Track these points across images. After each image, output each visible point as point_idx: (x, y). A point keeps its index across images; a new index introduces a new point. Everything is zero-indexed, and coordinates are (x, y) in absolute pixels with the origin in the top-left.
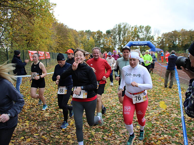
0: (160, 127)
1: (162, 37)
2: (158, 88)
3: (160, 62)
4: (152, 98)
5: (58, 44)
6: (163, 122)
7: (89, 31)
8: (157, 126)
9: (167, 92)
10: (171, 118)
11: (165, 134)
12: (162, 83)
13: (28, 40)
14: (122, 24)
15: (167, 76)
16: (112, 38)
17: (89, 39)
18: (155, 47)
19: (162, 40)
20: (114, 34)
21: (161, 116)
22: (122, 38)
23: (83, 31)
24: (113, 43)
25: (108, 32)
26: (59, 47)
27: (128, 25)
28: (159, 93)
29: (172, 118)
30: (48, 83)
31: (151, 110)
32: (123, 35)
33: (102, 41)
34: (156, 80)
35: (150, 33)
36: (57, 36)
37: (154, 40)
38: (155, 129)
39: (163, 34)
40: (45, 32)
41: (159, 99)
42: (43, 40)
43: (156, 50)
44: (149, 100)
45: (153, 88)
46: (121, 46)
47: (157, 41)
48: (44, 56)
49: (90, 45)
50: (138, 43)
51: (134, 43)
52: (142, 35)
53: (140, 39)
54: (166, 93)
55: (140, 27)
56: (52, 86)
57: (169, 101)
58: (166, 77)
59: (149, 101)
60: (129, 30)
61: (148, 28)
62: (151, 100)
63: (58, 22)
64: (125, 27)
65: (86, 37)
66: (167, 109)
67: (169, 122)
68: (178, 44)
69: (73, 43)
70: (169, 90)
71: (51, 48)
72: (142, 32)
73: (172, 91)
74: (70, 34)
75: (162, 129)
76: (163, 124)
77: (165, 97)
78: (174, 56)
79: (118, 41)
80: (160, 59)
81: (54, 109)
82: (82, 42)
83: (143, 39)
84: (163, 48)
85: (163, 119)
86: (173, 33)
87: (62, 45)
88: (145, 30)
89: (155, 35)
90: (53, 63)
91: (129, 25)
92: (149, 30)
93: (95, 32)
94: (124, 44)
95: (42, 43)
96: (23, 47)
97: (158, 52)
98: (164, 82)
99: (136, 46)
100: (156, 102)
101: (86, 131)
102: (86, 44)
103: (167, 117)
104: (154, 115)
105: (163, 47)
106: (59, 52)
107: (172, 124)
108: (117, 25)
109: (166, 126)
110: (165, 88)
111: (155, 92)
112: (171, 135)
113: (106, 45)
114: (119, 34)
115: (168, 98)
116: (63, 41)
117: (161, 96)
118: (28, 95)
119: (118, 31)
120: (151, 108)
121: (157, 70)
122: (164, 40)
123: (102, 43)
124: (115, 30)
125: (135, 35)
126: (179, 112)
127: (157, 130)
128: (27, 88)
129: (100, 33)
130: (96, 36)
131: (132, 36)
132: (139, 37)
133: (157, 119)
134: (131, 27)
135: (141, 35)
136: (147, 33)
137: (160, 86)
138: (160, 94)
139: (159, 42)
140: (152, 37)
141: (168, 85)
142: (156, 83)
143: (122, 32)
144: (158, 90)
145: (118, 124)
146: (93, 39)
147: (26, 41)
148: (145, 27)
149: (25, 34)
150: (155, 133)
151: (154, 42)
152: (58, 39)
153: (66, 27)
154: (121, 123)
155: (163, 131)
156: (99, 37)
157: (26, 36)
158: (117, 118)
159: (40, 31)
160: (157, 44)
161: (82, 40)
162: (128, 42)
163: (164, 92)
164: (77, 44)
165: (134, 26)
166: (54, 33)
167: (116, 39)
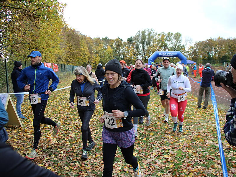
0: (193, 156)
1: (195, 46)
2: (189, 108)
5: (68, 54)
6: (196, 150)
7: (106, 38)
8: (188, 155)
9: (201, 114)
11: (198, 165)
12: (194, 103)
13: (32, 49)
14: (146, 31)
15: (201, 94)
16: (134, 47)
17: (106, 49)
18: (186, 59)
19: (195, 50)
20: (137, 42)
21: (193, 143)
22: (146, 48)
23: (99, 39)
24: (135, 53)
25: (130, 40)
26: (70, 58)
27: (153, 31)
28: (191, 115)
29: (207, 146)
30: (56, 102)
31: (182, 136)
32: (147, 44)
33: (121, 50)
35: (181, 42)
36: (67, 44)
37: (184, 50)
38: (187, 159)
39: (196, 43)
41: (191, 122)
42: (51, 49)
43: (187, 62)
46: (145, 57)
47: (189, 52)
49: (107, 55)
50: (166, 54)
51: (161, 54)
52: (171, 44)
53: (167, 49)
54: (200, 115)
55: (169, 34)
56: (61, 106)
57: (204, 125)
58: (199, 95)
60: (155, 38)
61: (177, 36)
63: (69, 27)
64: (149, 34)
65: (103, 45)
66: (201, 134)
67: (203, 151)
68: (213, 55)
69: (86, 53)
70: (203, 111)
71: (59, 58)
72: (170, 40)
73: (207, 112)
74: (83, 42)
75: (195, 158)
76: (196, 153)
77: (198, 120)
78: (210, 70)
79: (141, 51)
81: (63, 134)
82: (97, 52)
83: (172, 49)
84: (196, 60)
85: (196, 147)
86: (208, 42)
87: (73, 55)
88: (174, 38)
89: (186, 45)
90: (62, 77)
91: (155, 31)
92: (179, 38)
93: (113, 39)
94: (149, 55)
95: (48, 52)
96: (25, 57)
97: (190, 65)
98: (197, 101)
99: (163, 57)
100: (188, 126)
102: (102, 55)
103: (200, 144)
104: (185, 142)
105: (196, 58)
106: (69, 64)
107: (207, 152)
108: (139, 32)
109: (199, 156)
110: (199, 109)
112: (206, 166)
113: (126, 56)
114: (143, 43)
115: (203, 121)
116: (74, 51)
117: (194, 118)
118: (32, 116)
119: (141, 39)
122: (197, 50)
123: (123, 54)
124: (138, 38)
126: (215, 138)
127: (189, 160)
128: (30, 108)
129: (119, 41)
130: (115, 45)
131: (159, 45)
132: (167, 47)
134: (158, 34)
136: (177, 42)
137: (193, 106)
138: (193, 116)
139: (191, 52)
140: (183, 46)
141: (202, 105)
143: (146, 40)
144: (189, 110)
145: (141, 152)
146: (110, 48)
147: (29, 49)
148: (174, 34)
149: (28, 42)
150: (186, 164)
152: (68, 48)
153: (79, 34)
154: (145, 151)
155: (196, 162)
156: (118, 46)
157: (29, 44)
158: (140, 145)
159: (47, 38)
160: (189, 54)
161: (98, 50)
162: (154, 53)
163: (197, 113)
164: (91, 54)
165: (161, 33)
166: (64, 40)
167: (139, 48)
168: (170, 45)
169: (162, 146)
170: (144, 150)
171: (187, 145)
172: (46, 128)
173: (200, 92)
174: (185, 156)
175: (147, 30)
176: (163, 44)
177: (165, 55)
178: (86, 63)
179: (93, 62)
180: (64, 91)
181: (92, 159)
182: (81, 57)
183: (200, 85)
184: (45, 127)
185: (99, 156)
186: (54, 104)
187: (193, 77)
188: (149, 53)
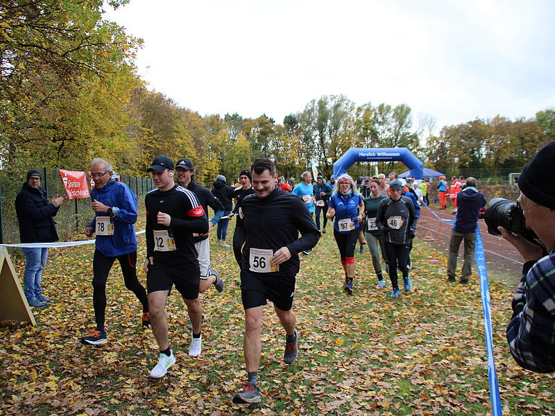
0: (435, 393)
1: (441, 136)
3: (435, 210)
5: (144, 153)
6: (444, 380)
7: (235, 116)
8: (426, 390)
9: (455, 295)
10: (466, 369)
12: (440, 269)
13: (60, 140)
14: (329, 100)
15: (455, 248)
16: (300, 138)
17: (234, 140)
18: (422, 167)
19: (443, 144)
20: (306, 127)
21: (437, 364)
22: (328, 140)
23: (218, 116)
24: (302, 151)
25: (290, 121)
27: (346, 102)
28: (431, 296)
29: (468, 370)
31: (410, 347)
32: (331, 132)
33: (270, 144)
34: (423, 260)
35: (409, 127)
36: (144, 129)
37: (418, 145)
38: (422, 401)
39: (443, 129)
40: (110, 118)
41: (433, 314)
42: (105, 140)
43: (424, 174)
45: (417, 283)
46: (326, 162)
47: (427, 149)
49: (237, 156)
50: (374, 154)
51: (363, 155)
52: (386, 132)
53: (378, 142)
54: (453, 297)
55: (381, 108)
57: (462, 321)
58: (451, 250)
60: (349, 116)
61: (401, 112)
63: (149, 89)
64: (337, 106)
65: (227, 133)
66: (455, 342)
67: (459, 381)
68: (484, 157)
69: (188, 149)
70: (461, 289)
71: (124, 162)
72: (385, 122)
73: (470, 291)
74: (180, 125)
75: (441, 400)
76: (443, 386)
77: (448, 309)
78: (475, 192)
79: (317, 146)
80: (436, 201)
81: (132, 341)
82: (214, 149)
83: (389, 143)
84: (445, 167)
85: (442, 372)
86: (471, 126)
88: (393, 117)
89: (421, 132)
91: (349, 101)
92: (405, 117)
93: (252, 119)
94: (335, 156)
95: (100, 147)
96: (44, 158)
97: (431, 181)
99: (369, 161)
100: (425, 322)
101: (223, 407)
102: (225, 154)
103: (454, 366)
104: (417, 361)
105: (443, 165)
107: (469, 385)
108: (313, 101)
109: (451, 393)
110: (450, 284)
111: (422, 295)
113: (282, 157)
114: (321, 128)
115: (459, 312)
116: (159, 144)
117: (440, 305)
118: (58, 299)
119: (316, 119)
120: (411, 341)
121: (428, 230)
122: (447, 145)
123: (273, 152)
124: (310, 115)
125: (367, 129)
127: (428, 404)
128: (53, 279)
129: (266, 123)
130: (255, 131)
131: (358, 133)
132: (377, 137)
133: (425, 371)
134: (356, 107)
135: (384, 132)
136: (401, 127)
137: (437, 276)
138: (436, 301)
139: (434, 151)
140: (415, 136)
141: (459, 275)
142: (424, 268)
143: (329, 122)
144: (429, 287)
145: (314, 386)
146: (245, 139)
147: (54, 141)
148: (393, 107)
149: (52, 122)
151: (418, 150)
152: (145, 137)
153: (171, 105)
154: (323, 383)
155: (443, 407)
156: (264, 134)
157: (54, 127)
158: (313, 369)
159: (96, 115)
160: (428, 156)
161: (216, 143)
162: (346, 150)
163: (447, 293)
164: (199, 152)
165: (363, 104)
166: (136, 119)
167: (312, 141)
169: (364, 371)
170: (322, 379)
171: (423, 369)
172: (92, 328)
173: (453, 245)
174: (417, 394)
175: (332, 99)
176: (369, 131)
177: (374, 156)
179: (204, 170)
181: (201, 402)
183: (453, 227)
184: (89, 326)
185: (215, 393)
187: (438, 207)
188: (336, 152)
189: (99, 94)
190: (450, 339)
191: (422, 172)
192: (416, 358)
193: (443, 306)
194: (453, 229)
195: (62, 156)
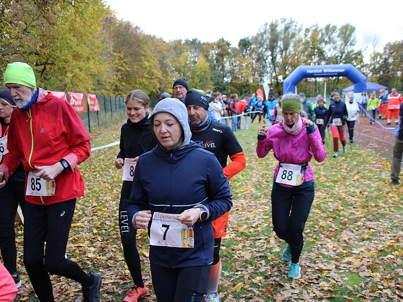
0: (382, 285)
1: (385, 52)
2: (373, 185)
4: (357, 211)
5: (116, 75)
6: (391, 273)
7: (194, 41)
8: (373, 283)
9: (398, 196)
12: (383, 173)
13: (42, 65)
14: (279, 22)
15: (399, 154)
16: (253, 59)
17: (195, 62)
18: (365, 81)
19: (386, 60)
20: (259, 48)
21: (383, 259)
22: (279, 59)
23: (180, 41)
24: (254, 70)
25: (244, 44)
26: (122, 82)
27: (294, 24)
28: (376, 198)
30: (95, 173)
31: (357, 242)
32: (281, 52)
33: (227, 66)
34: (367, 165)
35: (354, 45)
37: (361, 61)
38: (370, 292)
39: (387, 45)
40: (85, 44)
41: (378, 214)
42: (82, 64)
43: (368, 88)
44: (351, 217)
45: (362, 186)
46: (277, 79)
47: (371, 65)
48: (82, 105)
49: (197, 76)
50: (321, 71)
51: (311, 72)
52: (332, 50)
53: (325, 59)
54: (397, 199)
55: (327, 28)
56: (105, 180)
58: (395, 156)
59: (351, 219)
60: (298, 37)
61: (346, 31)
62: (357, 216)
64: (287, 29)
65: (190, 56)
66: (400, 239)
69: (155, 71)
71: (99, 84)
72: (331, 41)
74: (148, 50)
75: (388, 292)
76: (390, 279)
77: (392, 209)
79: (268, 66)
82: (178, 70)
83: (334, 60)
84: (388, 81)
85: (389, 266)
88: (338, 36)
89: (365, 49)
90: (107, 123)
91: (297, 23)
92: (350, 35)
93: (210, 43)
94: (285, 74)
95: (77, 70)
98: (390, 170)
99: (315, 77)
100: (371, 221)
103: (399, 261)
104: (364, 256)
105: (386, 79)
106: (119, 94)
108: (266, 24)
109: (398, 286)
110: (394, 187)
111: (367, 196)
113: (238, 76)
114: (272, 48)
116: (129, 67)
117: (384, 205)
119: (268, 41)
120: (357, 237)
121: (371, 138)
122: (391, 60)
123: (230, 72)
124: (262, 37)
125: (314, 49)
127: (376, 295)
129: (223, 46)
130: (213, 53)
131: (306, 53)
132: (324, 56)
133: (372, 265)
136: (346, 45)
137: (380, 180)
138: (380, 201)
139: (377, 66)
140: (359, 53)
142: (369, 172)
143: (280, 44)
144: (373, 189)
146: (204, 61)
147: (37, 65)
148: (339, 27)
149: (34, 49)
151: (363, 66)
153: (139, 31)
155: (391, 299)
156: (221, 56)
157: (37, 54)
159: (74, 41)
160: (371, 71)
161: (179, 65)
162: (294, 69)
163: (391, 195)
164: (164, 73)
165: (311, 26)
166: (108, 45)
167: (265, 60)
168: (329, 51)
169: (315, 263)
171: (369, 263)
172: (75, 227)
173: (396, 151)
175: (282, 22)
176: (316, 50)
177: (320, 73)
178: (154, 93)
180: (111, 151)
182: (144, 80)
183: (396, 134)
186: (91, 178)
188: (286, 70)
189: (75, 23)
190: (394, 236)
191: (365, 85)
192: (363, 252)
193: (387, 206)
194: (397, 137)
195: (45, 79)
